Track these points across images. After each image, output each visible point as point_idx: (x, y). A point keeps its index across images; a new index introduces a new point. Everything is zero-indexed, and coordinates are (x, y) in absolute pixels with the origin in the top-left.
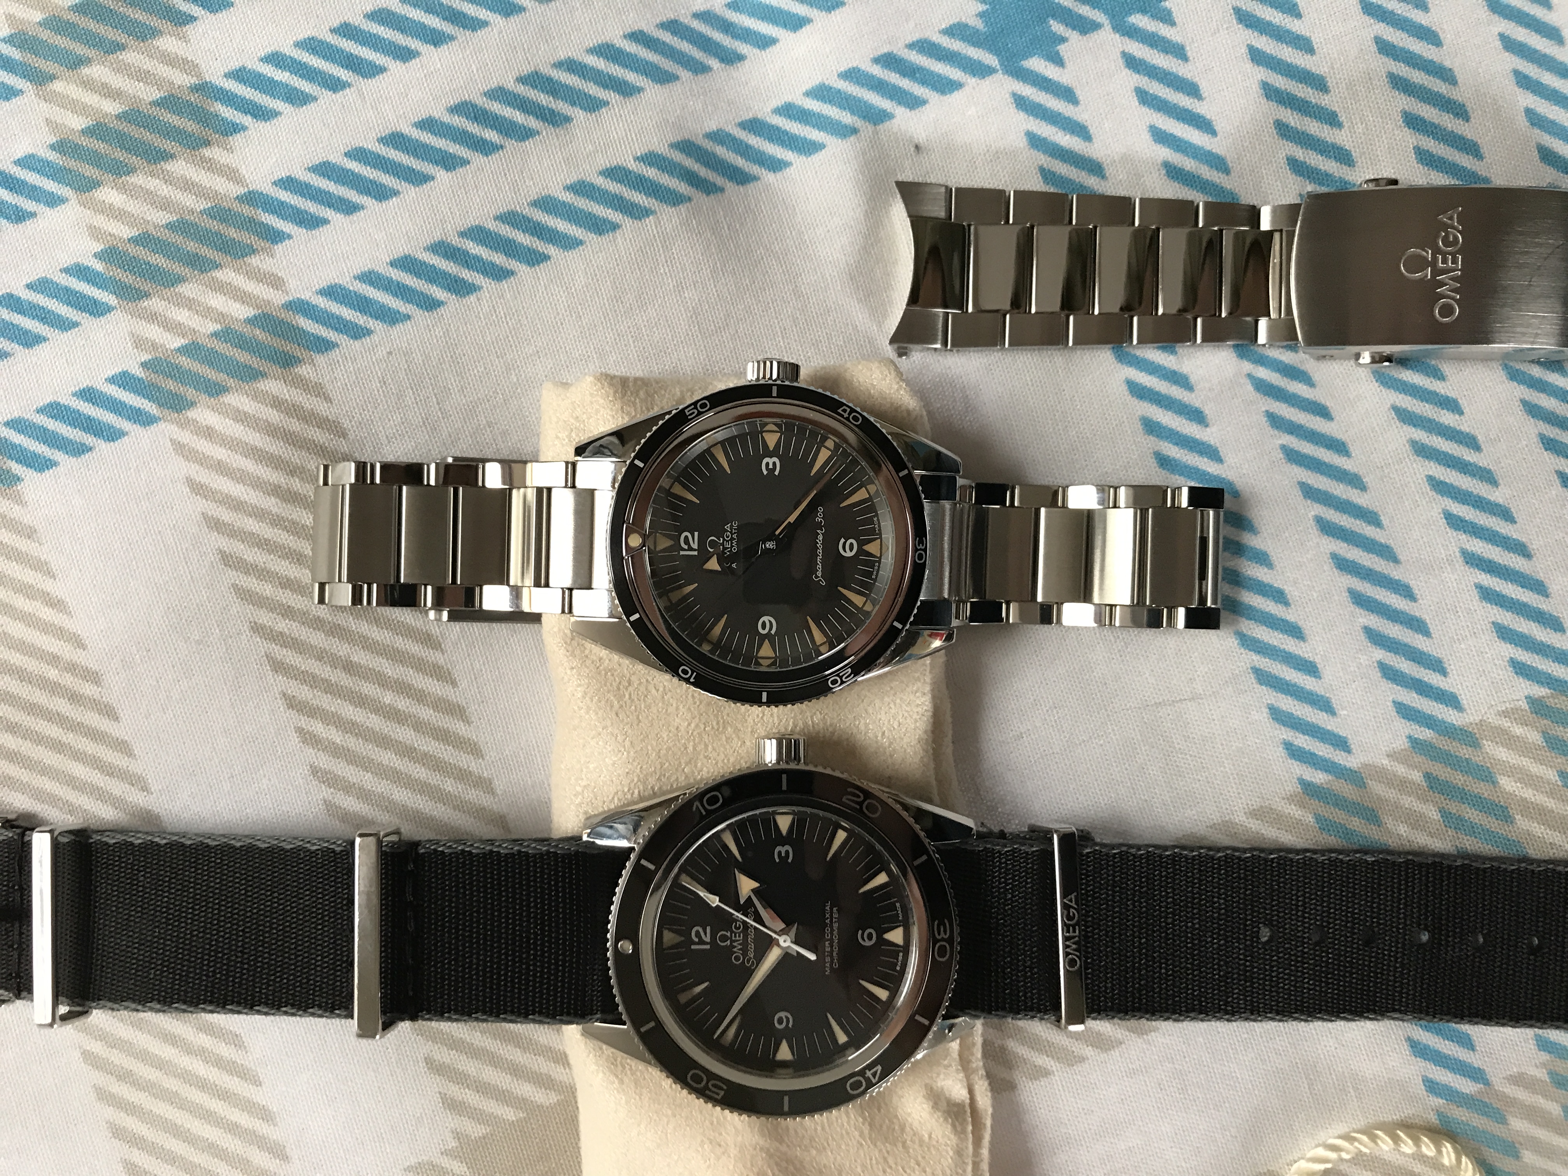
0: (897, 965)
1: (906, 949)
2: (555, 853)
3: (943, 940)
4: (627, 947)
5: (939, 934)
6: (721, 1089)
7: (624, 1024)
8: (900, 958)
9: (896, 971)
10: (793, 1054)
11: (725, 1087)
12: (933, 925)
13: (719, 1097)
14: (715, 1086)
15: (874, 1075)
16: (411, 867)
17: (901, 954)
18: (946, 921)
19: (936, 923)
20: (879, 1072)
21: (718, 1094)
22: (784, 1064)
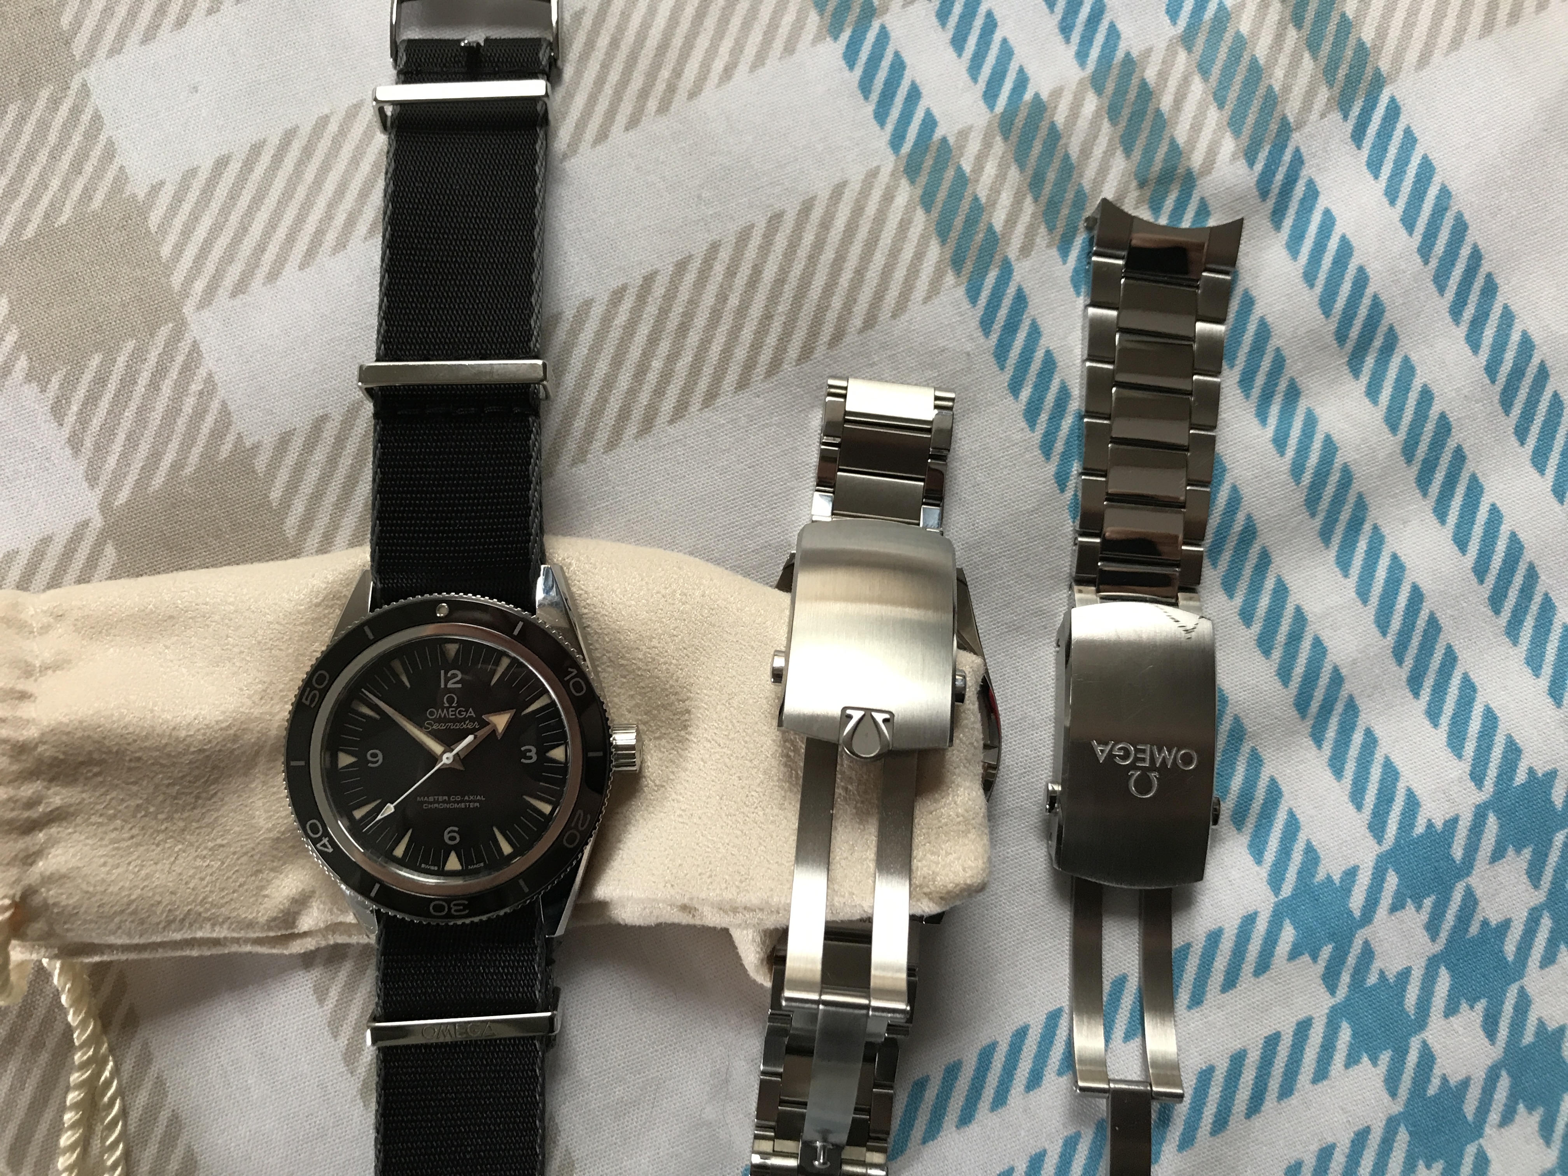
0: (427, 864)
1: (441, 873)
2: (529, 541)
3: (450, 909)
4: (443, 611)
5: (455, 905)
6: (312, 701)
7: (372, 610)
8: (432, 868)
9: (420, 864)
10: (343, 768)
11: (312, 706)
12: (462, 899)
13: (304, 700)
14: (315, 695)
15: (324, 845)
16: (517, 410)
17: (436, 868)
18: (467, 911)
19: (466, 902)
20: (326, 850)
21: (306, 699)
22: (334, 759)
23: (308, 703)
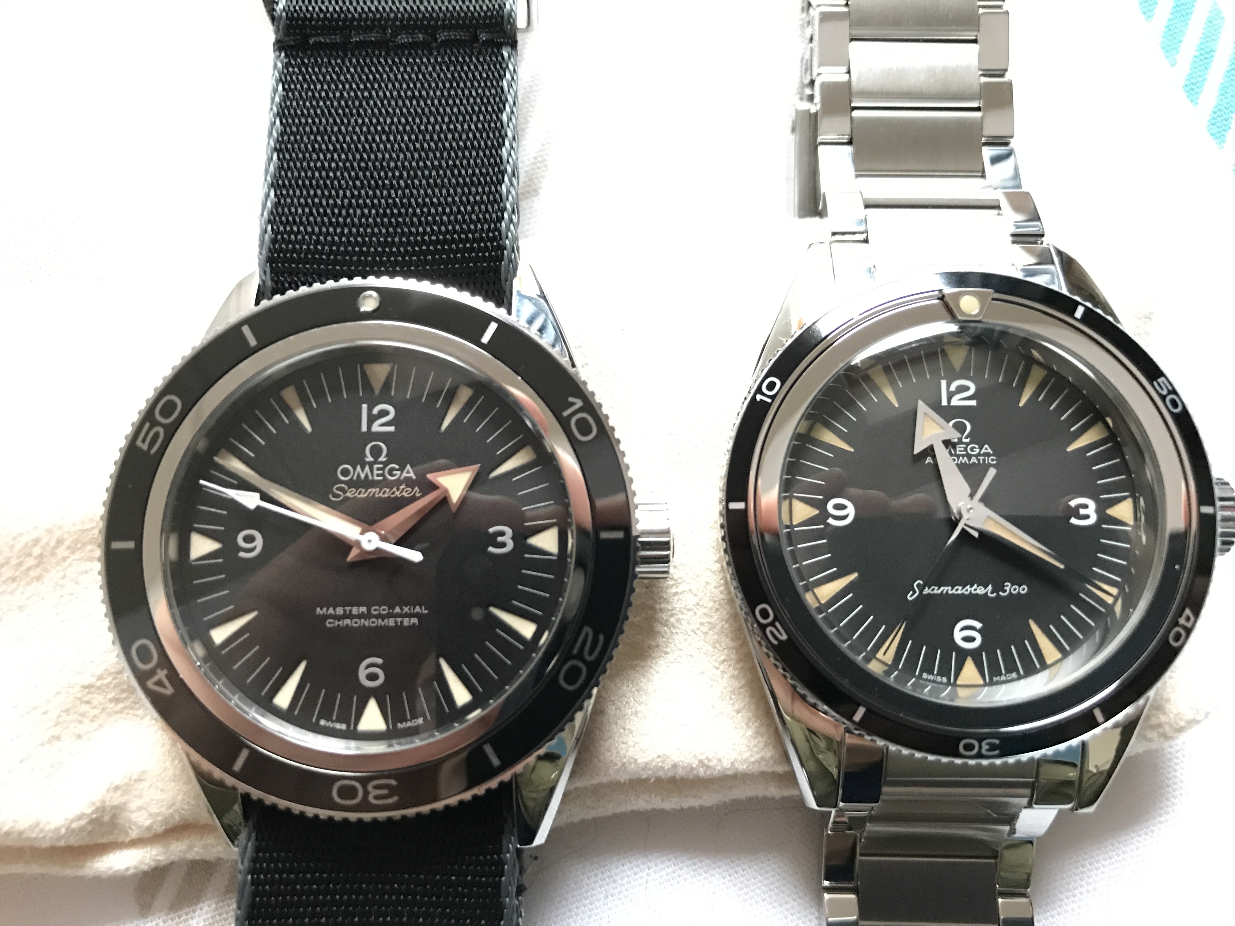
0: (329, 719)
1: (353, 734)
3: (366, 793)
4: (369, 304)
5: (376, 787)
6: (152, 444)
8: (338, 725)
9: (319, 719)
10: (198, 559)
11: (153, 451)
12: (387, 777)
14: (157, 435)
16: (485, 38)
17: (344, 727)
19: (393, 782)
20: (163, 690)
22: (184, 547)
23: (145, 447)
